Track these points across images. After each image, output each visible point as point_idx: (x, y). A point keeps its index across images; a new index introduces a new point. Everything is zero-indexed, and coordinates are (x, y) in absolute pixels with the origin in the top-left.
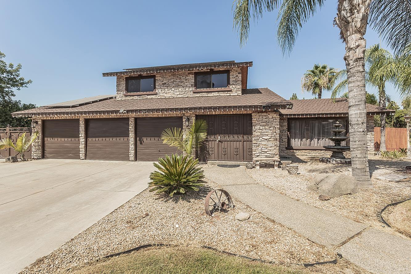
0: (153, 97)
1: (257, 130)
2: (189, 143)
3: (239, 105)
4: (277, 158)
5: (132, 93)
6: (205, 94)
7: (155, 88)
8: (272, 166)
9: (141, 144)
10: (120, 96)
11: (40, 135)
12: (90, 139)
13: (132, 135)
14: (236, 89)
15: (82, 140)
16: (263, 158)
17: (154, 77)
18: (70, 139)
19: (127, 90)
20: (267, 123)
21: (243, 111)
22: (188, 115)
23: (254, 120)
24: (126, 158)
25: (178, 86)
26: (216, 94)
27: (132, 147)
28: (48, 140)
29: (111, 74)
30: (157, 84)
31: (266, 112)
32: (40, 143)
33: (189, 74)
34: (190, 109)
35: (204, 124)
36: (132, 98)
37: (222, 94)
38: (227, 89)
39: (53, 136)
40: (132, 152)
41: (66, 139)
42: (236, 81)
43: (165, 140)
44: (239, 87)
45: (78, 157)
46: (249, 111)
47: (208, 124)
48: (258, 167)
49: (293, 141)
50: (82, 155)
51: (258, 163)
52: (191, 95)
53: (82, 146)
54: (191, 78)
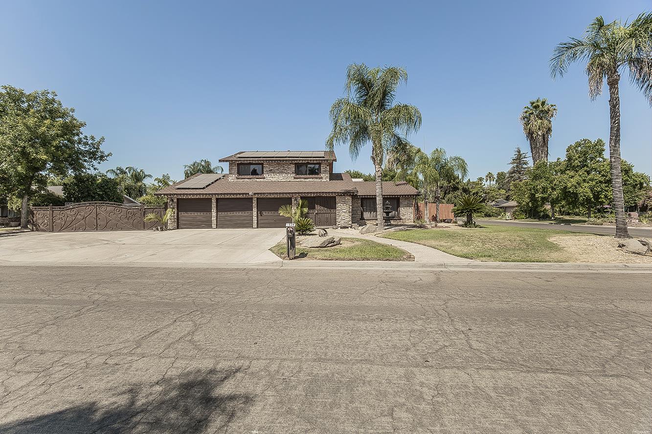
0: (262, 180)
1: (339, 206)
2: (297, 215)
3: (328, 191)
4: (350, 223)
5: (243, 177)
6: (303, 180)
7: (263, 173)
8: (348, 228)
9: (261, 216)
10: (232, 178)
11: (175, 210)
12: (220, 213)
13: (255, 210)
14: (325, 177)
15: (214, 214)
16: (342, 223)
17: (262, 164)
18: (202, 214)
19: (239, 173)
20: (344, 203)
21: (331, 195)
22: (296, 196)
23: (337, 200)
24: (250, 226)
25: (282, 172)
26: (311, 180)
27: (255, 218)
28: (182, 214)
29: (227, 161)
30: (265, 170)
31: (344, 195)
32: (176, 217)
33: (290, 164)
34: (299, 193)
35: (306, 202)
36: (243, 180)
37: (315, 180)
38: (319, 176)
39: (186, 211)
40: (255, 222)
41: (199, 214)
42: (325, 171)
43: (282, 213)
44: (328, 175)
45: (210, 227)
46: (334, 195)
47: (309, 203)
48: (339, 228)
49: (365, 213)
50: (214, 226)
51: (339, 226)
52: (292, 180)
53: (214, 219)
54: (293, 168)
